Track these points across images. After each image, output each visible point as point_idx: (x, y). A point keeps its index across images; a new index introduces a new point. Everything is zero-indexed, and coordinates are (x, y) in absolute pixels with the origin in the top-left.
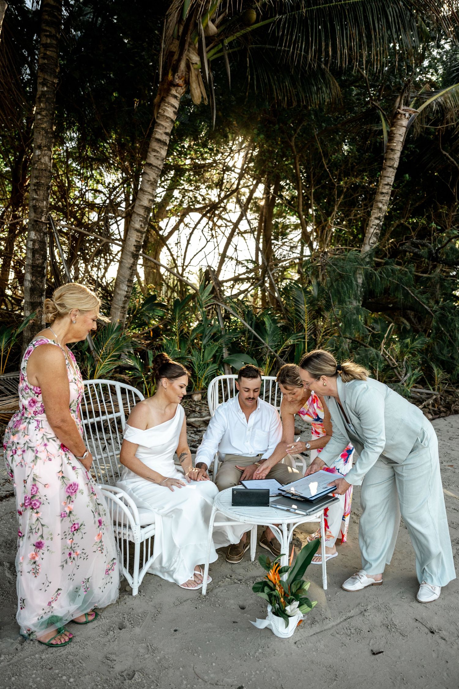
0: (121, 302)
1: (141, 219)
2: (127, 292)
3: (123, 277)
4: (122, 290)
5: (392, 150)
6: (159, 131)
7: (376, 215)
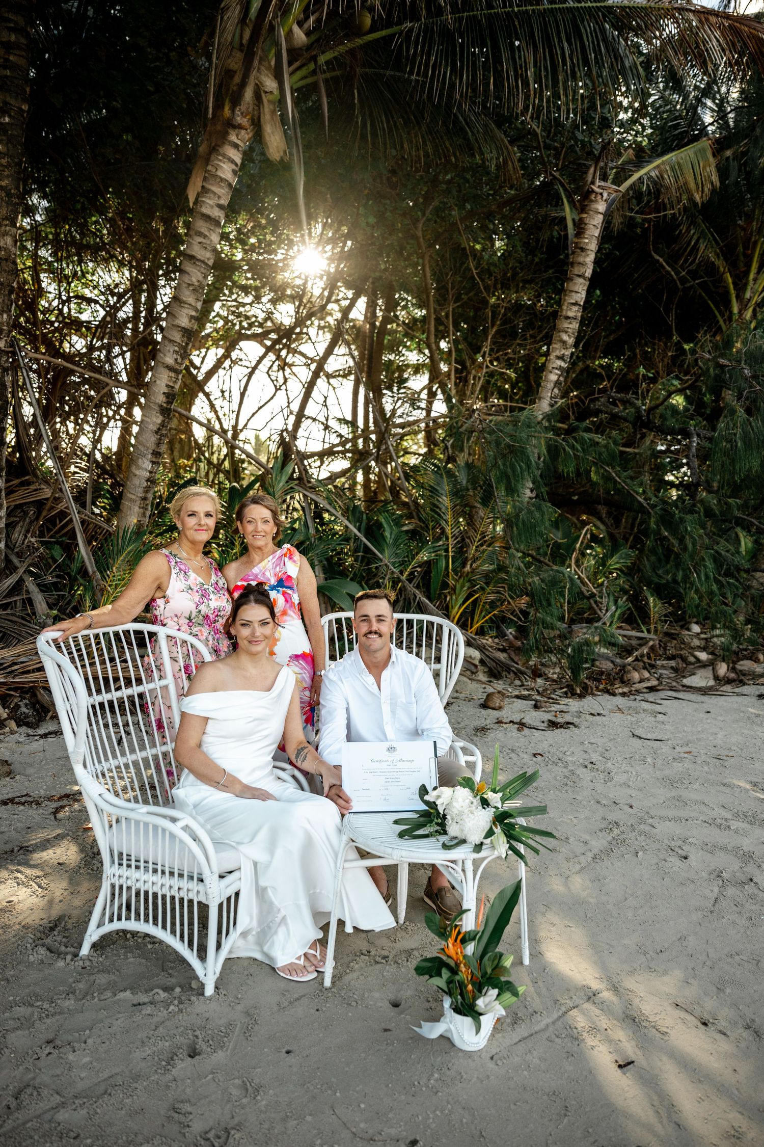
0: (141, 490)
1: (177, 349)
2: (151, 472)
3: (144, 446)
4: (142, 469)
5: (583, 250)
6: (208, 201)
7: (558, 353)
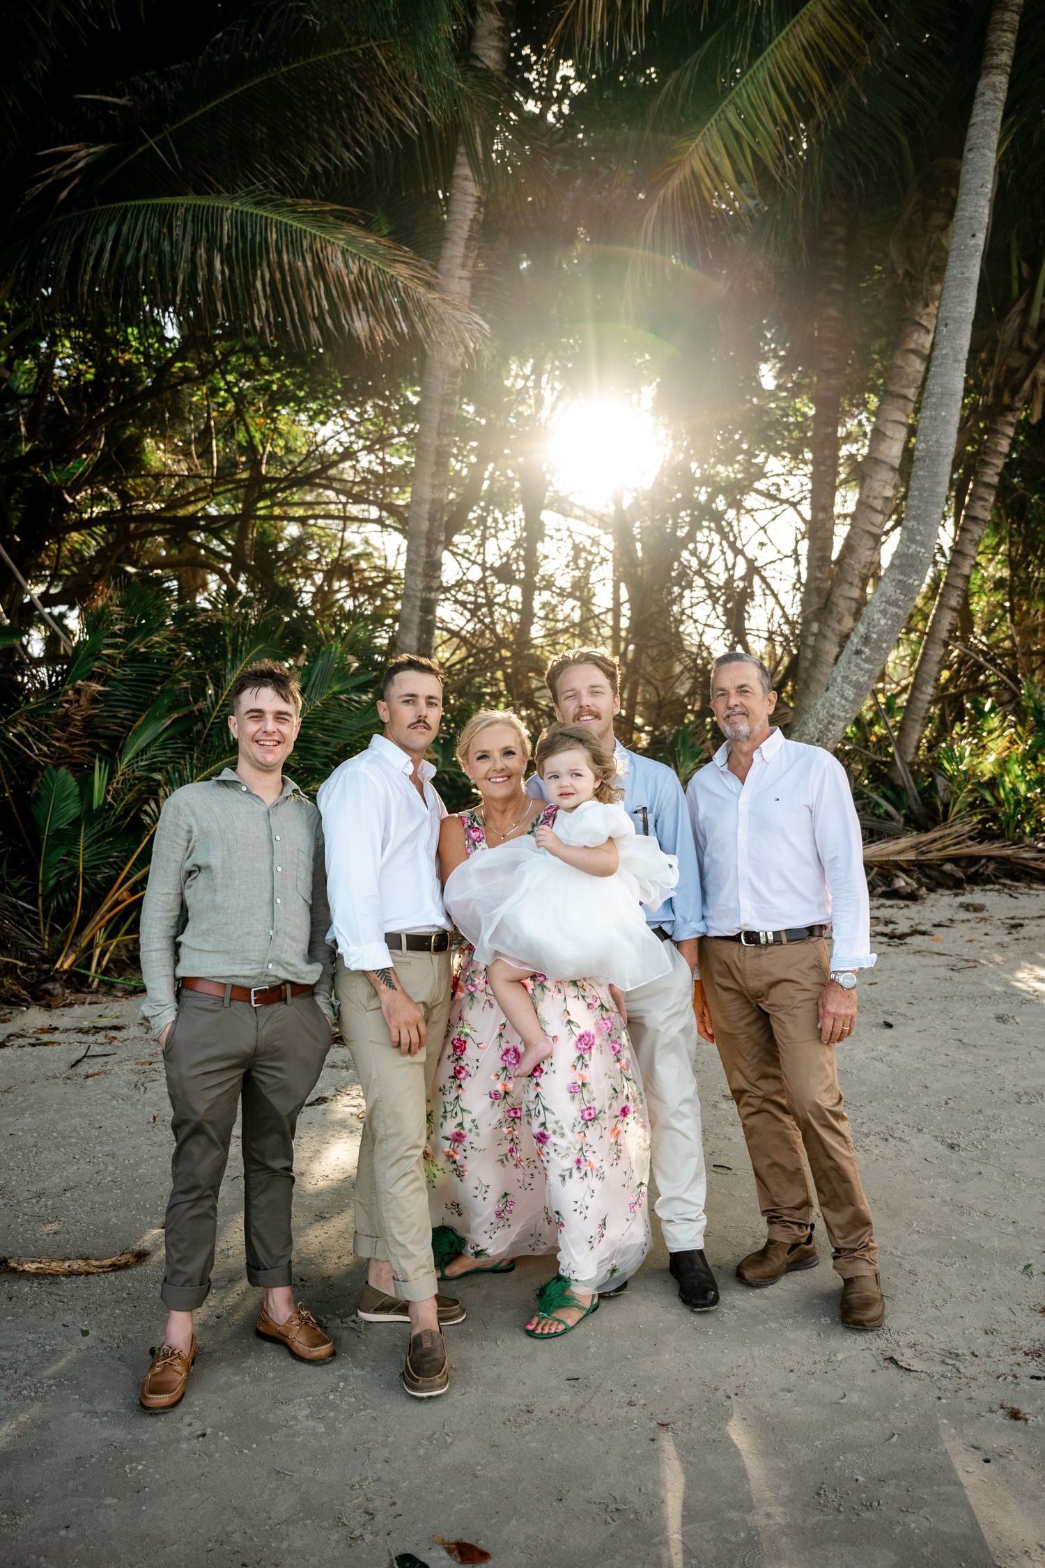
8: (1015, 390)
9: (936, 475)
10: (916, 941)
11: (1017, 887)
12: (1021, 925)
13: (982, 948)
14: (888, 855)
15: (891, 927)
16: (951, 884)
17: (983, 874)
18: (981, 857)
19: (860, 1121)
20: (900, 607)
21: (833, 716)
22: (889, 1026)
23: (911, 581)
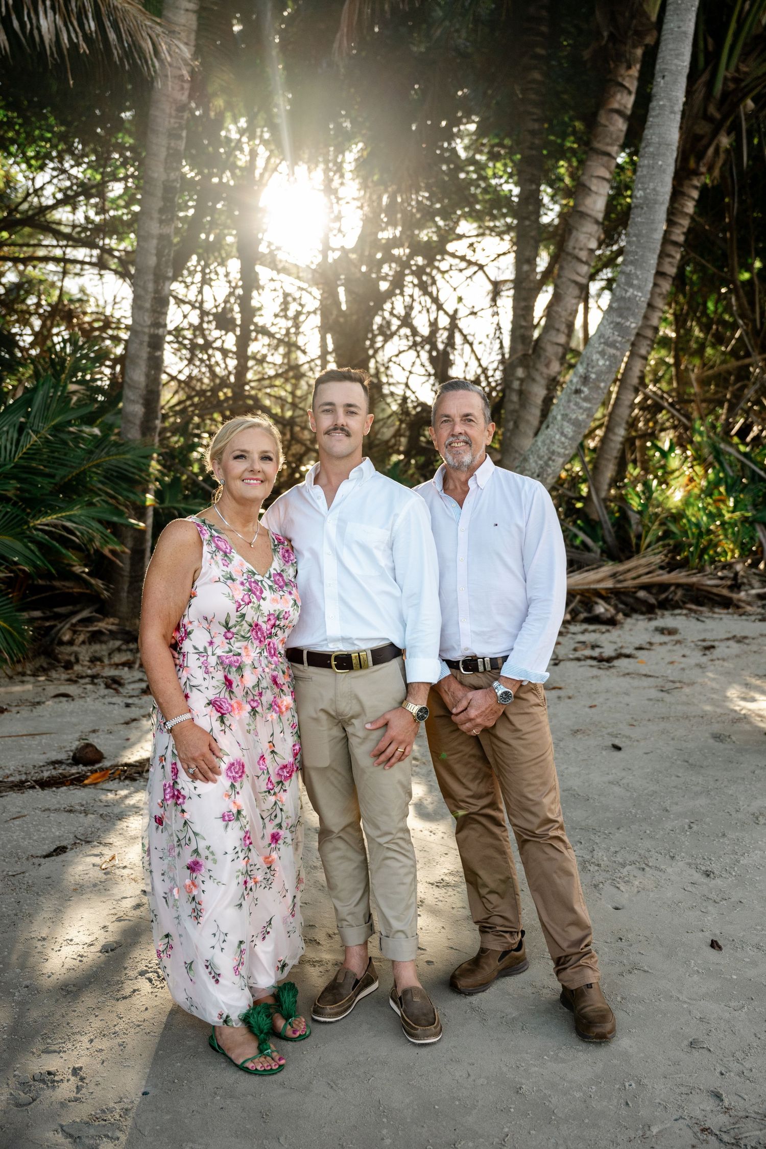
8: (700, 156)
9: (653, 222)
10: (622, 663)
11: (701, 612)
12: (713, 647)
13: (683, 669)
14: (589, 583)
15: (598, 651)
16: (644, 609)
17: (672, 600)
18: (670, 585)
19: (612, 849)
20: (617, 349)
21: (553, 453)
22: (617, 748)
23: (628, 324)
